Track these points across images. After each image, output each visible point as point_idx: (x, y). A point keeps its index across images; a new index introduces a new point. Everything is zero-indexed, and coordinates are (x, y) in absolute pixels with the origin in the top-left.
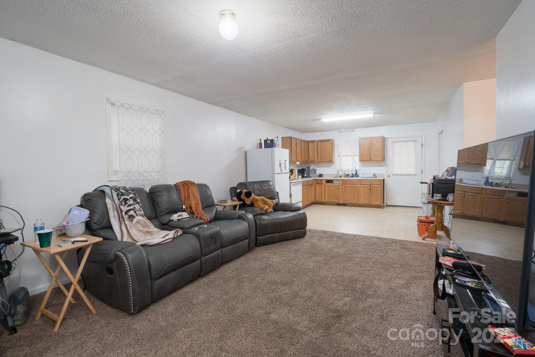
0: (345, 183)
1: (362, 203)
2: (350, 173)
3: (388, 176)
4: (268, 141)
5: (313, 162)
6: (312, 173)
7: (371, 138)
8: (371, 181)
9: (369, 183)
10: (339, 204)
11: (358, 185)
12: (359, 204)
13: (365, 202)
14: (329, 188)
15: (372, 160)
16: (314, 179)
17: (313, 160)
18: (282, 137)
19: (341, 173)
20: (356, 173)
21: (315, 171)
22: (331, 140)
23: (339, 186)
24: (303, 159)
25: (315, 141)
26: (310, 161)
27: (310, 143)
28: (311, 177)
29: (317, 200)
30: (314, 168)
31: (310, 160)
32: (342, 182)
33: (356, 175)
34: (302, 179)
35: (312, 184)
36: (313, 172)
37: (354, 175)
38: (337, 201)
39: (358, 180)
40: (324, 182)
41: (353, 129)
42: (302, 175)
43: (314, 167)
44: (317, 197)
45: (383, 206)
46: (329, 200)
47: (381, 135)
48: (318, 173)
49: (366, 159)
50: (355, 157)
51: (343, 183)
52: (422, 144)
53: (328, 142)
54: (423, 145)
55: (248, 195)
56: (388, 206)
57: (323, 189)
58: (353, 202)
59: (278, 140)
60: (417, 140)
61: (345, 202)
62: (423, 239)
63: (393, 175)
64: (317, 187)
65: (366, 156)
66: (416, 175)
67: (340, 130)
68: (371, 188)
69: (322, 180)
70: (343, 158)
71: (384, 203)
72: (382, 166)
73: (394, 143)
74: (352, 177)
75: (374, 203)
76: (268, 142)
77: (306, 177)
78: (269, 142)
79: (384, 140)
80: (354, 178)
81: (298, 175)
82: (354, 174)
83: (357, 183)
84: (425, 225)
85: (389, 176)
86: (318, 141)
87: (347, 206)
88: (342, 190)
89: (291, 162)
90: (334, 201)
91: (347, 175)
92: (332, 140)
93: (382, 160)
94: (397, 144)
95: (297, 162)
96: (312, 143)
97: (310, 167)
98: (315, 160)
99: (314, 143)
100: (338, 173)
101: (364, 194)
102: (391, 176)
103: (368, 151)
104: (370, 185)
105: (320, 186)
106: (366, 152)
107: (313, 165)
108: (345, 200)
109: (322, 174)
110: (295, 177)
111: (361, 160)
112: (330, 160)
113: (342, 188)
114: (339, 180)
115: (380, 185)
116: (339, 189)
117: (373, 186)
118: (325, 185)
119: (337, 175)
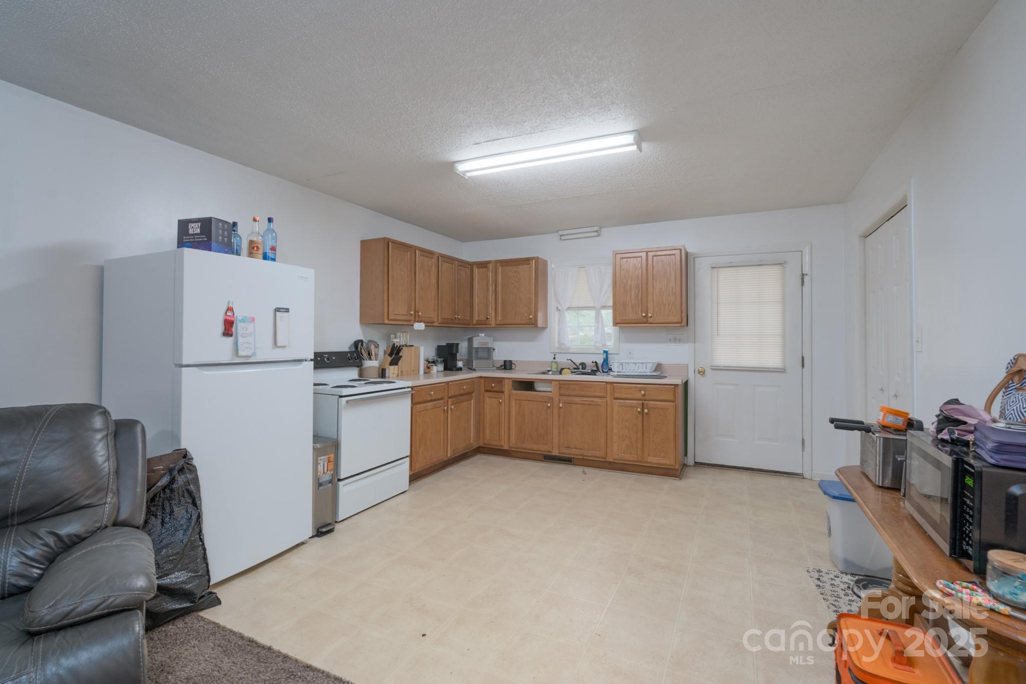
0: (567, 392)
1: (617, 457)
2: (588, 360)
3: (699, 372)
4: (191, 225)
5: (483, 325)
6: (479, 358)
7: (647, 252)
8: (644, 389)
9: (638, 396)
10: (550, 458)
11: (604, 400)
12: (608, 460)
13: (627, 456)
14: (520, 405)
15: (650, 320)
16: (481, 377)
17: (484, 318)
18: (362, 242)
19: (562, 359)
20: (606, 361)
21: (489, 351)
22: (532, 259)
23: (551, 400)
24: (439, 314)
25: (489, 262)
26: (473, 322)
27: (476, 270)
28: (474, 370)
30: (486, 343)
31: (476, 319)
32: (560, 388)
33: (605, 366)
34: (445, 376)
35: (470, 393)
36: (481, 354)
37: (599, 365)
38: (543, 448)
39: (607, 383)
40: (507, 387)
41: (596, 228)
42: (446, 362)
43: (488, 340)
44: (487, 431)
45: (685, 466)
46: (521, 444)
47: (678, 243)
48: (499, 356)
49: (632, 317)
50: (604, 312)
51: (562, 392)
52: (803, 275)
53: (526, 267)
54: (806, 278)
56: (698, 464)
57: (504, 407)
58: (591, 452)
59: (273, 230)
60: (785, 263)
61: (567, 453)
63: (716, 369)
64: (487, 400)
65: (634, 308)
66: (782, 371)
67: (561, 233)
68: (646, 411)
69: (501, 380)
70: (569, 316)
71: (686, 454)
73: (715, 270)
74: (593, 373)
75: (653, 460)
76: (191, 232)
77: (460, 369)
78: (195, 229)
79: (686, 262)
80: (600, 378)
82: (600, 361)
85: (702, 373)
86: (497, 262)
87: (574, 464)
88: (559, 415)
89: (386, 321)
90: (535, 447)
91: (580, 368)
92: (537, 259)
93: (679, 320)
94: (725, 275)
95: (415, 321)
96: (481, 268)
97: (474, 338)
98: (488, 320)
99: (487, 267)
100: (554, 358)
101: (623, 428)
102: (709, 372)
103: (638, 292)
104: (641, 402)
105: (495, 398)
106: (633, 297)
107: (482, 333)
108: (568, 447)
109: (511, 362)
110: (413, 371)
111: (618, 321)
112: (529, 321)
113: (559, 408)
114: (551, 383)
115: (673, 401)
116: (548, 410)
117: (651, 403)
118: (510, 396)
119: (551, 366)
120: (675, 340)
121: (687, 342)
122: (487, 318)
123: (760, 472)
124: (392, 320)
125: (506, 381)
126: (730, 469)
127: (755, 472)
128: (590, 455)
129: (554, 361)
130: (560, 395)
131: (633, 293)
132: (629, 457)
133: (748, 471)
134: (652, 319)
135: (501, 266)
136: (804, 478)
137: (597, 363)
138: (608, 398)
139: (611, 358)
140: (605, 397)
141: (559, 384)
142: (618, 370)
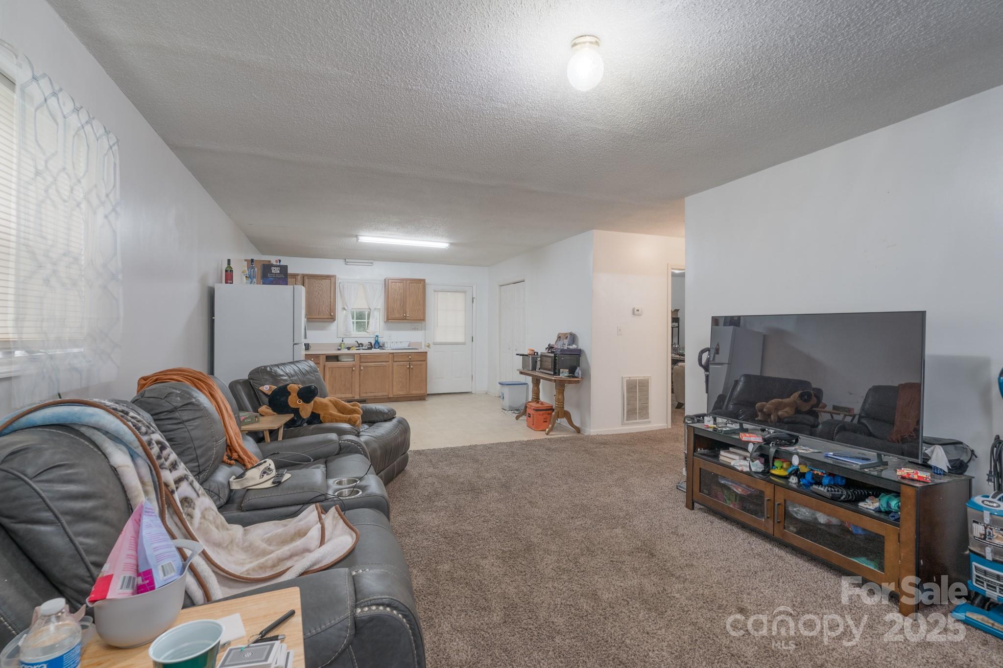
0: (366, 360)
2: (365, 342)
3: (428, 346)
4: (273, 268)
7: (405, 280)
8: (410, 355)
9: (408, 359)
12: (389, 397)
13: (401, 393)
14: (332, 371)
19: (348, 342)
22: (332, 276)
23: (354, 366)
25: (297, 275)
32: (360, 358)
37: (373, 344)
38: (349, 395)
39: (390, 353)
40: (322, 360)
41: (372, 261)
45: (426, 395)
49: (397, 315)
52: (473, 298)
53: (328, 281)
54: (474, 300)
55: (307, 394)
58: (380, 394)
60: (466, 291)
62: (547, 434)
63: (435, 344)
65: (398, 311)
66: (464, 344)
67: (348, 260)
68: (412, 366)
69: (317, 356)
71: (426, 389)
72: (417, 329)
73: (436, 293)
74: (370, 348)
75: (414, 392)
76: (273, 271)
78: (276, 270)
80: (373, 351)
82: (373, 342)
83: (387, 360)
84: (543, 414)
86: (304, 276)
88: (360, 374)
90: (343, 396)
91: (361, 346)
92: (335, 277)
93: (420, 318)
94: (440, 295)
100: (343, 340)
101: (399, 377)
102: (432, 346)
103: (401, 302)
104: (409, 362)
106: (398, 305)
108: (366, 393)
109: (310, 343)
111: (390, 318)
112: (330, 317)
113: (360, 370)
114: (353, 355)
115: (425, 360)
116: (353, 372)
117: (414, 363)
118: (324, 366)
119: (340, 346)
120: (415, 329)
121: (421, 330)
125: (321, 357)
129: (343, 343)
130: (360, 362)
131: (398, 302)
134: (409, 317)
135: (307, 279)
137: (371, 343)
138: (390, 362)
139: (381, 340)
140: (388, 362)
141: (360, 356)
142: (389, 346)
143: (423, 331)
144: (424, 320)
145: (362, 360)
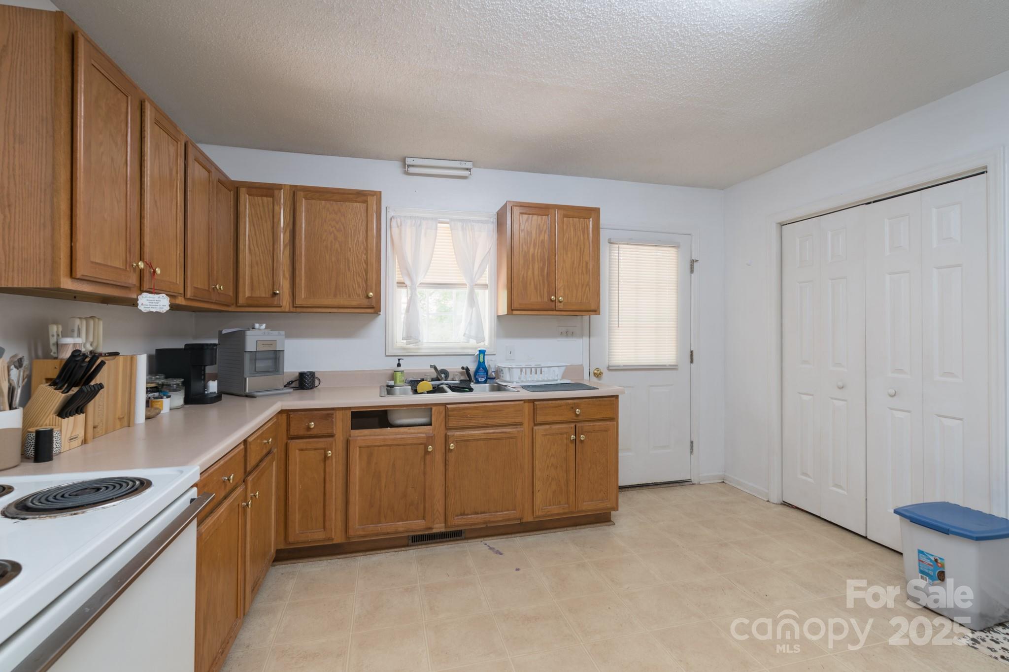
0: (463, 423)
2: (451, 366)
3: (595, 374)
5: (265, 306)
6: (256, 372)
7: (556, 210)
9: (569, 416)
10: (423, 539)
11: (523, 429)
12: (525, 520)
14: (370, 457)
15: (561, 306)
16: (277, 410)
17: (268, 294)
19: (413, 367)
20: (481, 366)
21: (276, 357)
23: (429, 438)
24: (198, 280)
25: (279, 187)
26: (241, 301)
27: (248, 198)
28: (250, 396)
29: (291, 539)
30: (271, 342)
31: (247, 294)
32: (447, 415)
33: (484, 375)
35: (269, 452)
36: (261, 365)
37: (472, 372)
38: (417, 525)
39: (513, 401)
40: (341, 425)
41: (469, 165)
42: (187, 386)
43: (274, 335)
44: (296, 516)
46: (371, 528)
48: (292, 367)
49: (533, 300)
52: (692, 262)
53: (359, 206)
54: (695, 264)
57: (336, 467)
58: (500, 517)
60: (681, 246)
61: (461, 520)
63: (614, 369)
64: (296, 456)
65: (536, 288)
67: (408, 162)
68: (582, 437)
69: (327, 414)
70: (426, 295)
73: (613, 246)
77: (217, 398)
79: (598, 226)
81: (149, 390)
82: (472, 368)
83: (518, 420)
85: (598, 375)
86: (295, 191)
87: (466, 539)
88: (446, 462)
89: (67, 284)
92: (380, 195)
94: (623, 251)
95: (141, 291)
96: (257, 196)
97: (248, 333)
98: (276, 298)
99: (272, 196)
100: (399, 365)
101: (548, 467)
102: (606, 374)
103: (544, 265)
104: (573, 425)
105: (315, 449)
106: (536, 273)
107: (261, 323)
108: (463, 514)
109: (312, 374)
110: (120, 419)
111: (515, 305)
112: (365, 302)
113: (447, 450)
114: (428, 408)
115: (613, 418)
116: (428, 457)
117: (588, 426)
118: (348, 442)
119: (393, 377)
120: (568, 334)
121: (582, 336)
122: (275, 294)
123: (655, 487)
124: (82, 280)
125: (339, 415)
126: (626, 489)
127: (650, 487)
128: (501, 519)
129: (400, 369)
130: (448, 429)
131: (536, 266)
132: (555, 510)
133: (644, 488)
134: (562, 304)
135: (306, 199)
136: (693, 484)
137: (467, 370)
138: (526, 425)
139: (491, 363)
140: (521, 424)
141: (447, 410)
142: (516, 379)
143: (586, 340)
144: (596, 311)
145: (452, 423)
